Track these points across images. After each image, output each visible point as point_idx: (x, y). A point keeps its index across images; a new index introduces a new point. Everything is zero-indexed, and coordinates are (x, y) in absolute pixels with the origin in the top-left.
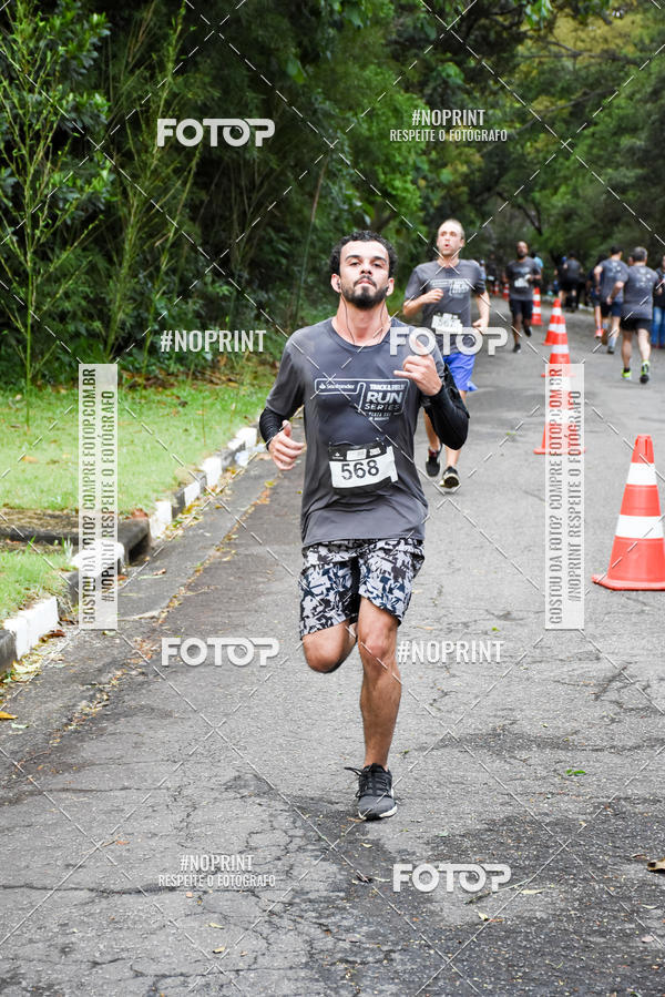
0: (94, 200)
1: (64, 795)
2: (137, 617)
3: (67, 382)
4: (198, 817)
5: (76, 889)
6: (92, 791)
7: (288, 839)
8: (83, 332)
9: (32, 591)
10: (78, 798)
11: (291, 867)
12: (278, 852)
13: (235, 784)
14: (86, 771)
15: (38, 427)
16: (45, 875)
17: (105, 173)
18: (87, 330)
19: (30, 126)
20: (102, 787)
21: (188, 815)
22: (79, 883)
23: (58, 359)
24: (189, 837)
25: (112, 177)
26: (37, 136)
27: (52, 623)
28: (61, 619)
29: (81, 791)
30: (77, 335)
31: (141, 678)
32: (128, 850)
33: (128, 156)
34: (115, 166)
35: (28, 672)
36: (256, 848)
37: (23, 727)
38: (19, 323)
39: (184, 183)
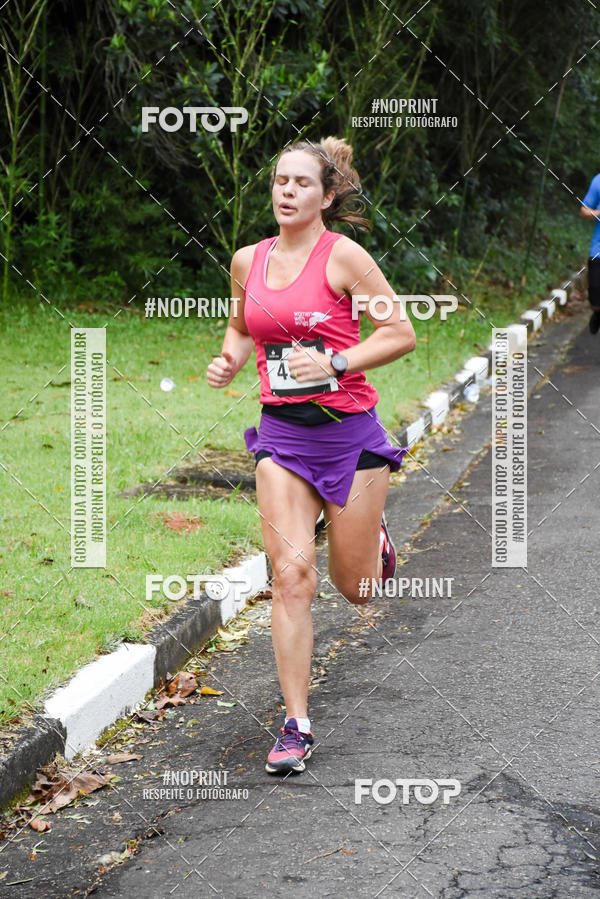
0: (307, 98)
4: (437, 823)
6: (310, 786)
7: (548, 857)
9: (239, 545)
11: (554, 893)
12: (536, 874)
13: (480, 784)
17: (320, 67)
19: (241, 12)
25: (329, 71)
26: (249, 25)
29: (298, 785)
31: (363, 650)
32: (356, 862)
33: (348, 46)
34: (333, 57)
35: (234, 641)
36: (510, 867)
37: (230, 705)
38: (223, 241)
39: (411, 76)
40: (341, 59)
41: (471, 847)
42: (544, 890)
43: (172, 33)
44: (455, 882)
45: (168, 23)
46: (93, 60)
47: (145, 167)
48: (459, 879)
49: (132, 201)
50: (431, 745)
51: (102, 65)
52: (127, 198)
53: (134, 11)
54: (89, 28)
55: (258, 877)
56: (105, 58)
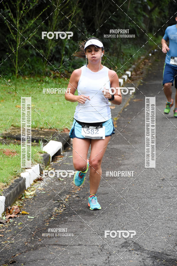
1: (55, 247)
3: (28, 75)
4: (112, 258)
6: (66, 245)
10: (61, 248)
20: (70, 244)
21: (108, 258)
27: (37, 175)
28: (41, 173)
29: (62, 245)
31: (77, 198)
35: (31, 195)
37: (33, 217)
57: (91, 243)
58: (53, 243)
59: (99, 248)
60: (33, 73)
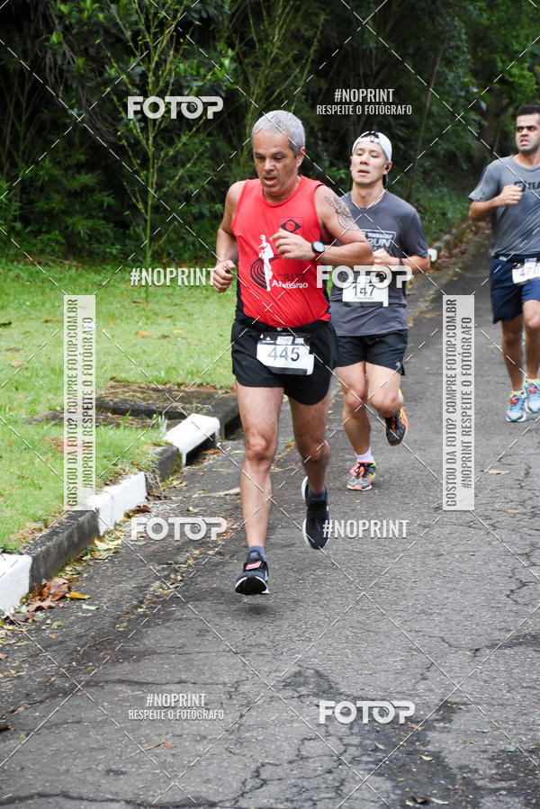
0: (216, 88)
1: (118, 688)
2: (222, 494)
4: (252, 718)
5: (112, 800)
6: (147, 683)
7: (342, 748)
8: (207, 212)
9: (119, 466)
10: (133, 691)
11: (342, 782)
12: (329, 764)
13: (294, 682)
14: (145, 662)
15: (157, 303)
16: (84, 782)
17: (227, 62)
18: (211, 212)
19: (156, 14)
20: (158, 680)
21: (242, 716)
22: (116, 794)
23: (183, 238)
24: (239, 742)
25: (234, 66)
26: (162, 25)
27: (139, 498)
28: (149, 494)
29: (137, 683)
30: (201, 216)
31: (218, 559)
32: (174, 755)
33: (251, 44)
34: (237, 54)
35: (108, 549)
36: (307, 758)
37: (93, 608)
38: (140, 206)
39: (302, 72)
40: (245, 56)
41: (277, 740)
42: (334, 779)
43: (102, 32)
44: (257, 774)
45: (98, 23)
46: (36, 55)
47: (81, 145)
48: (261, 770)
49: (71, 172)
50: (259, 645)
51: (44, 58)
52: (66, 169)
53: (70, 13)
54: (33, 27)
55: (84, 770)
56: (46, 53)
57: (210, 678)
58: (117, 677)
59: (226, 689)
60: (201, 257)
